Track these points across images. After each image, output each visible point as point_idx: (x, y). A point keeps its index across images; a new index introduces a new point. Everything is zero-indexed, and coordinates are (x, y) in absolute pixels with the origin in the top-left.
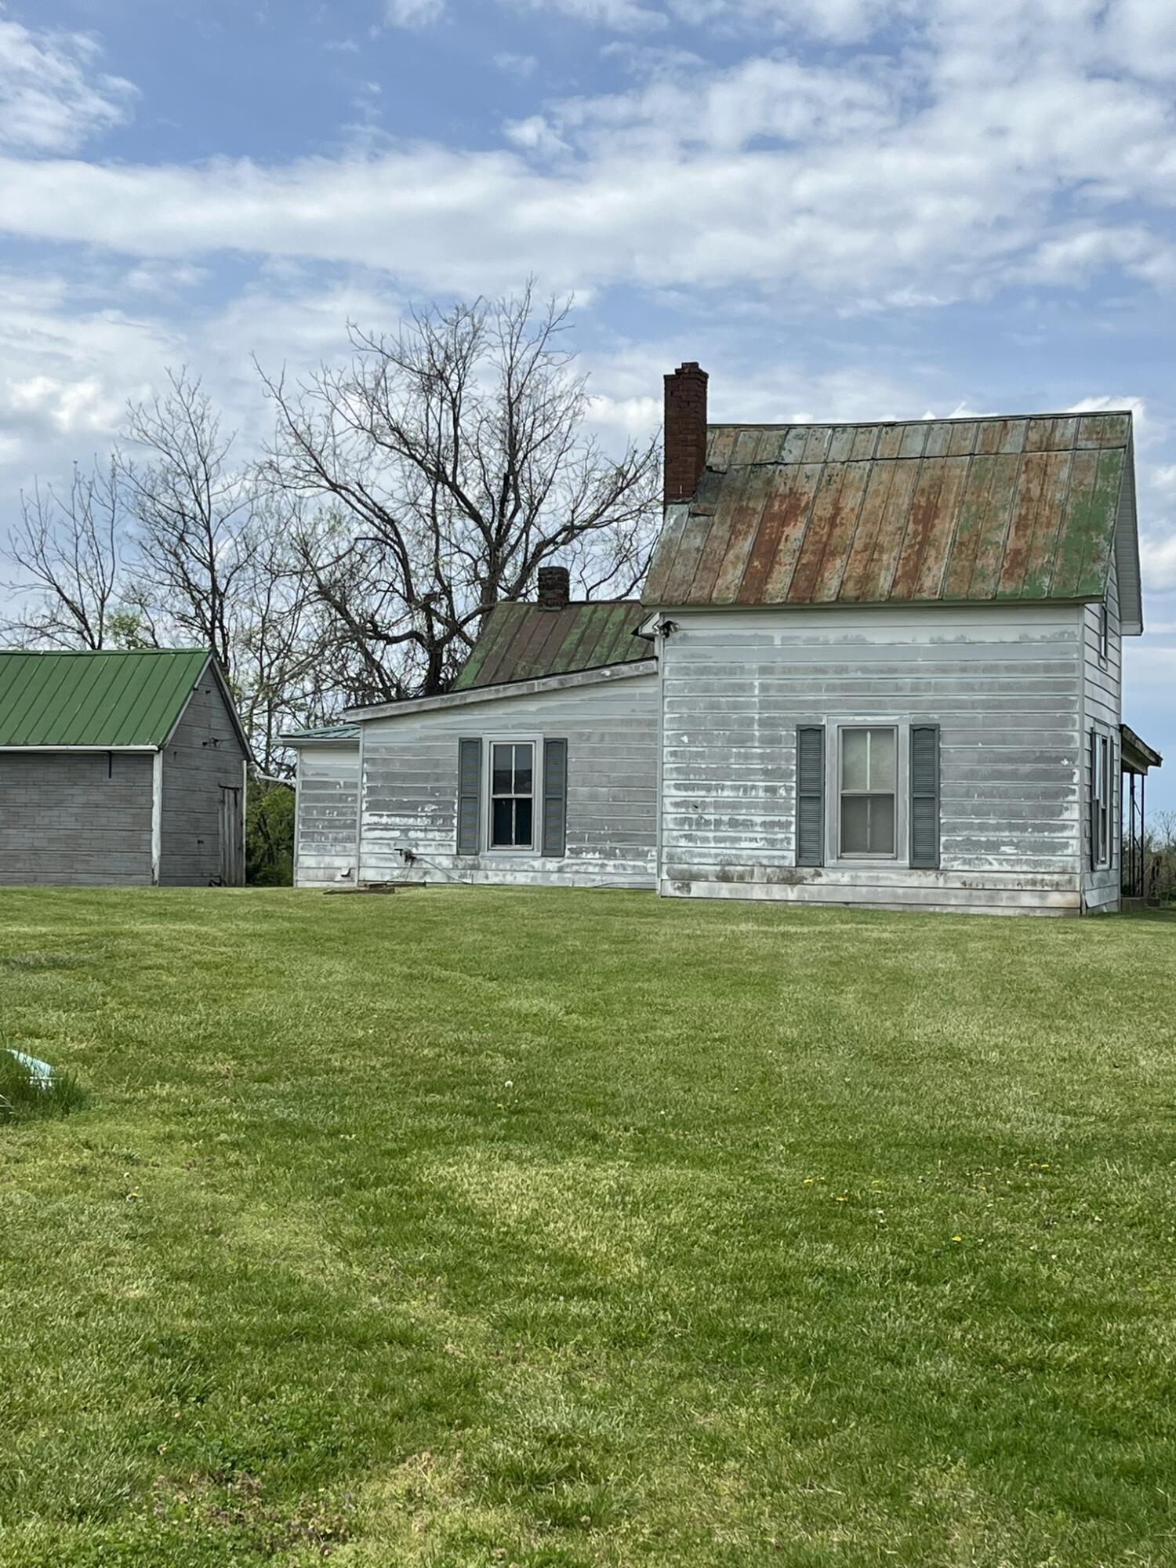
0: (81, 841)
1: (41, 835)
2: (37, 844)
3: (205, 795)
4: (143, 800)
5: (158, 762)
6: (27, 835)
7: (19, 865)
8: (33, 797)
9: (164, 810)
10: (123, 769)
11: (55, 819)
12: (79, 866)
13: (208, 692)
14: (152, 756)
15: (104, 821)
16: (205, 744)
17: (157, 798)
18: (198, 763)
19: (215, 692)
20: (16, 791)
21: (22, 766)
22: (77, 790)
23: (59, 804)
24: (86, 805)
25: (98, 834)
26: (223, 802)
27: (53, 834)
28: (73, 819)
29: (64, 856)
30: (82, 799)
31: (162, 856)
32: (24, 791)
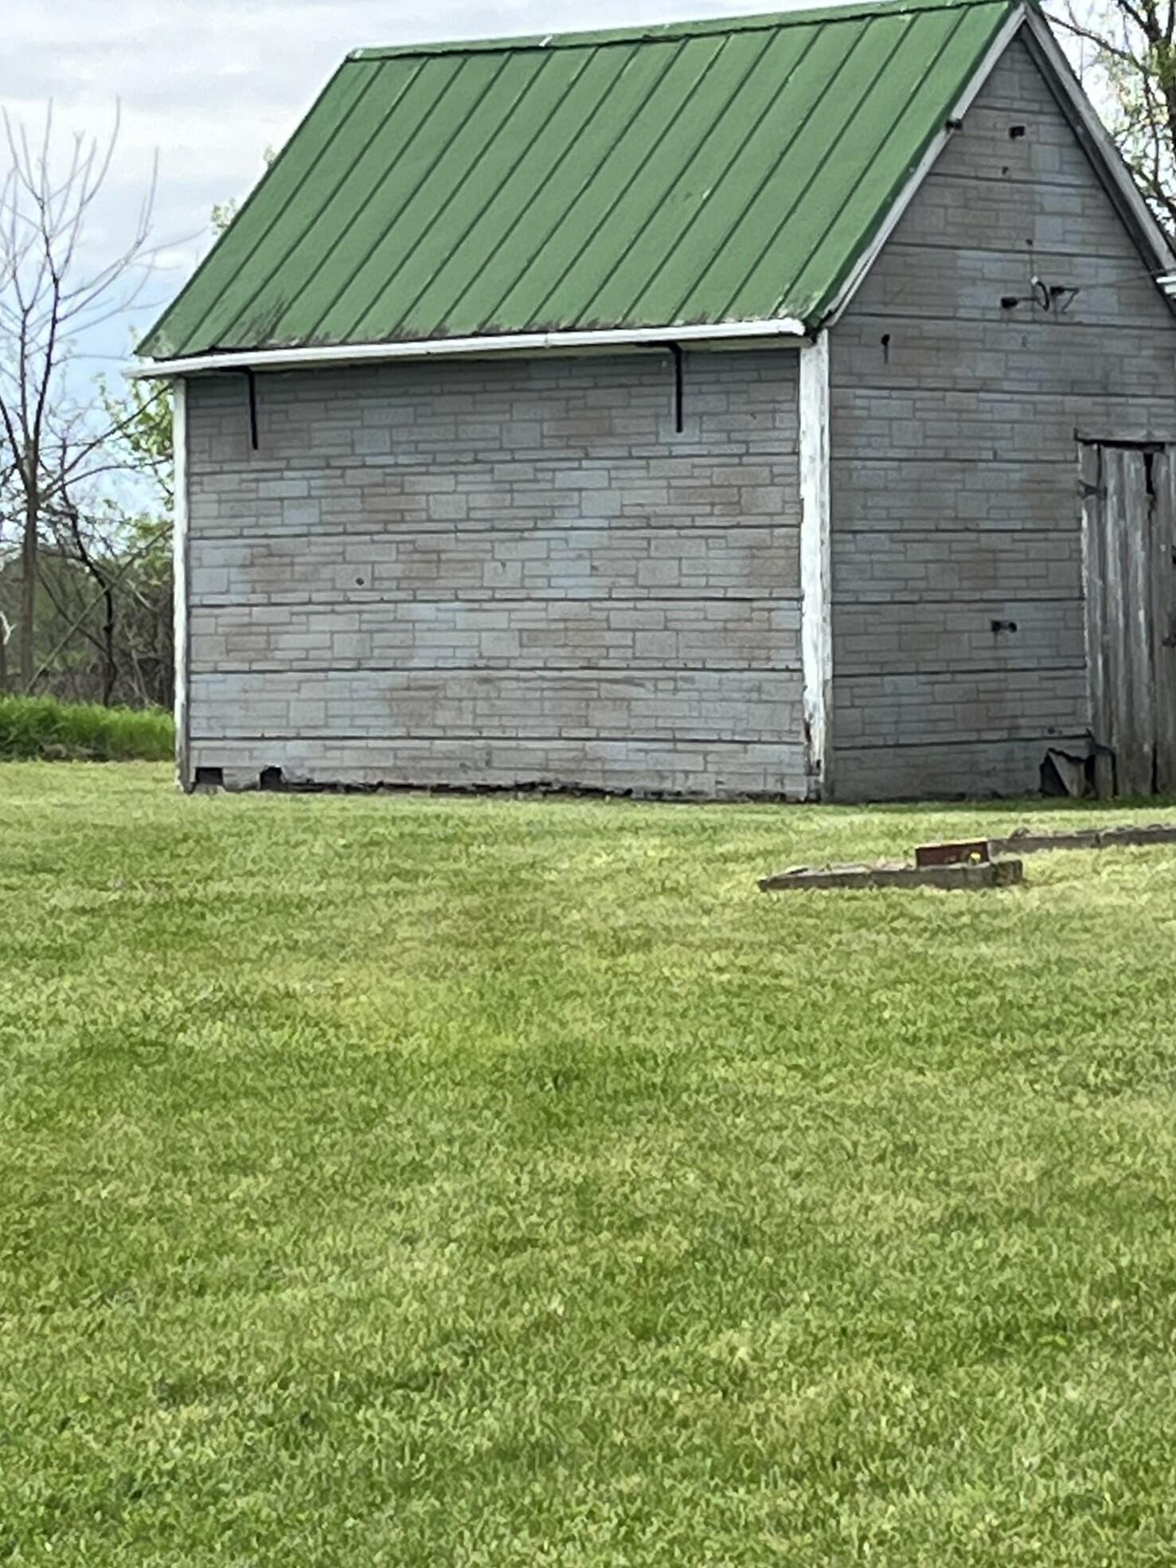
0: (610, 638)
1: (500, 620)
2: (491, 646)
3: (1018, 475)
4: (771, 499)
5: (814, 369)
6: (462, 620)
7: (444, 717)
8: (479, 500)
9: (839, 528)
10: (715, 403)
11: (534, 568)
12: (605, 718)
13: (1016, 132)
14: (796, 353)
15: (668, 572)
16: (1008, 303)
17: (813, 489)
18: (985, 367)
19: (1046, 130)
20: (425, 483)
21: (444, 404)
22: (591, 475)
23: (542, 519)
24: (616, 523)
25: (652, 613)
26: (1099, 492)
27: (530, 615)
28: (584, 567)
29: (564, 685)
30: (600, 505)
31: (839, 678)
32: (448, 483)
